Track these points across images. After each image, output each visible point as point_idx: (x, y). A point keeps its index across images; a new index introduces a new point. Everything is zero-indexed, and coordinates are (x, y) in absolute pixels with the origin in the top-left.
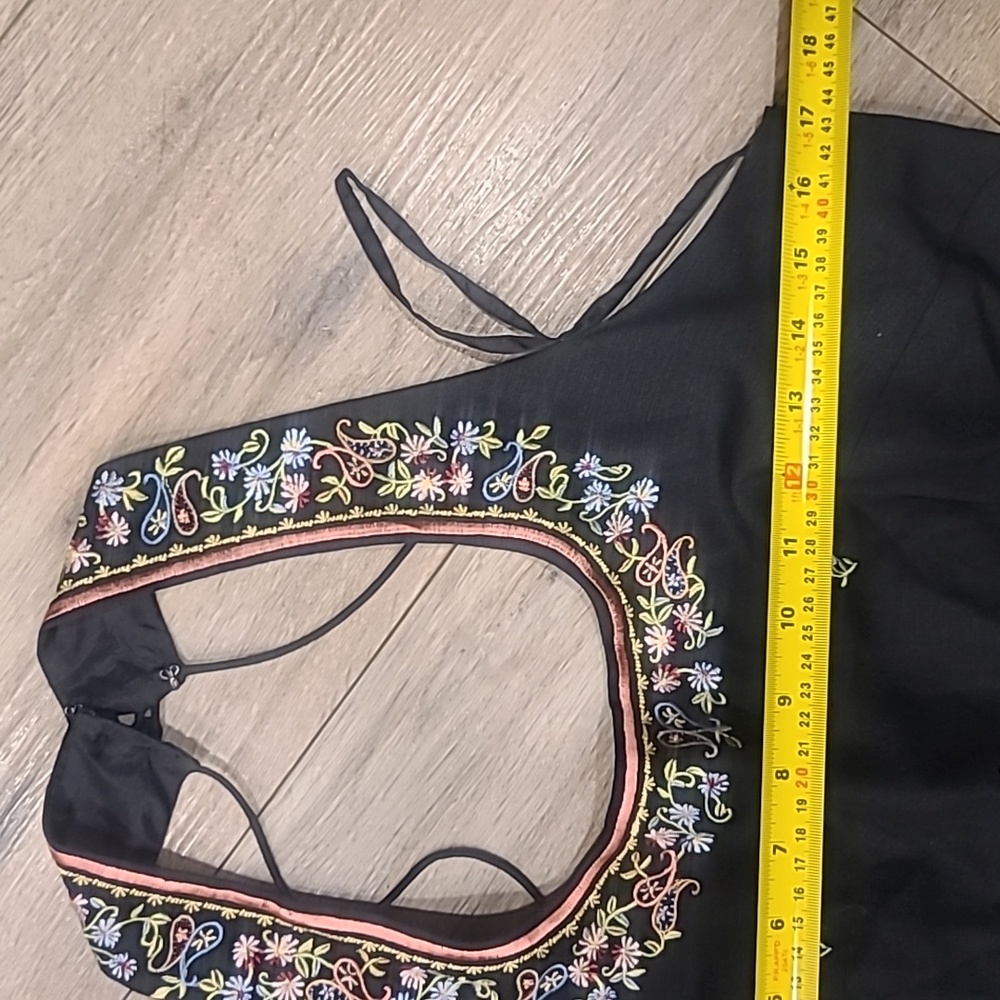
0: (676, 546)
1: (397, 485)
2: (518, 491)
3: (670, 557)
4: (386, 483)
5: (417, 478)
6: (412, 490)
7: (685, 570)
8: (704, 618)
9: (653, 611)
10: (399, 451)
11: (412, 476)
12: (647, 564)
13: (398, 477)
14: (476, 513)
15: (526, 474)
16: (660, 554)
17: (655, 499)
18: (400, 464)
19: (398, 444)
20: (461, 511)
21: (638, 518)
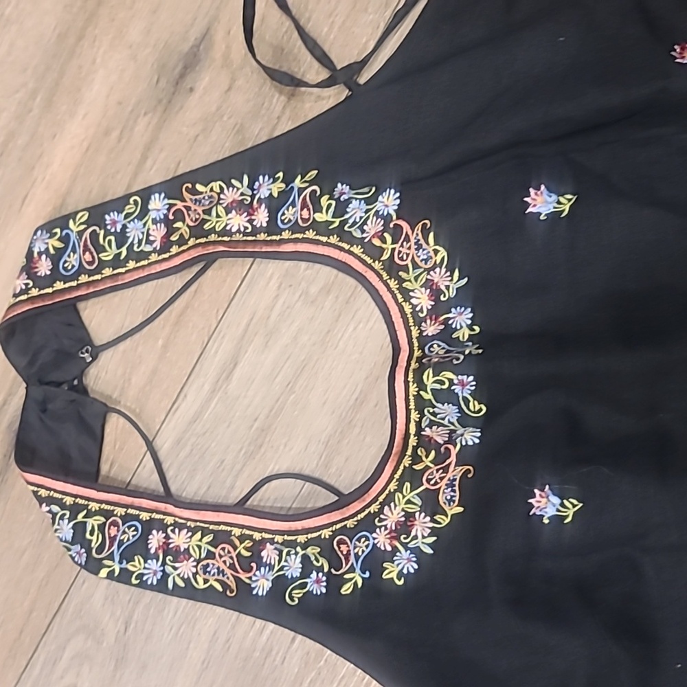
0: (418, 230)
1: (217, 222)
2: (302, 218)
3: (415, 239)
4: (210, 220)
5: (230, 216)
6: (227, 225)
7: (428, 244)
8: (452, 275)
9: (412, 279)
10: (219, 199)
11: (227, 214)
12: (401, 249)
13: (218, 216)
14: (274, 237)
15: (304, 206)
16: (407, 239)
17: (398, 202)
18: (220, 208)
19: (219, 194)
20: (262, 237)
21: (387, 219)
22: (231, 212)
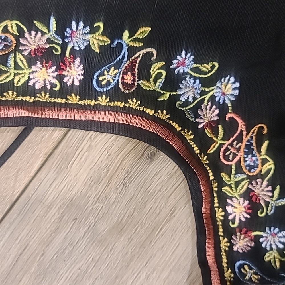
0: (253, 133)
1: (15, 74)
2: (123, 83)
3: (248, 141)
4: (5, 72)
5: (34, 69)
6: (29, 79)
7: (259, 152)
8: (273, 191)
9: (233, 186)
12: (229, 147)
13: (16, 67)
14: (87, 102)
15: (130, 68)
16: (240, 139)
17: (237, 92)
18: (19, 56)
20: (74, 99)
21: (223, 109)
22: (35, 64)
